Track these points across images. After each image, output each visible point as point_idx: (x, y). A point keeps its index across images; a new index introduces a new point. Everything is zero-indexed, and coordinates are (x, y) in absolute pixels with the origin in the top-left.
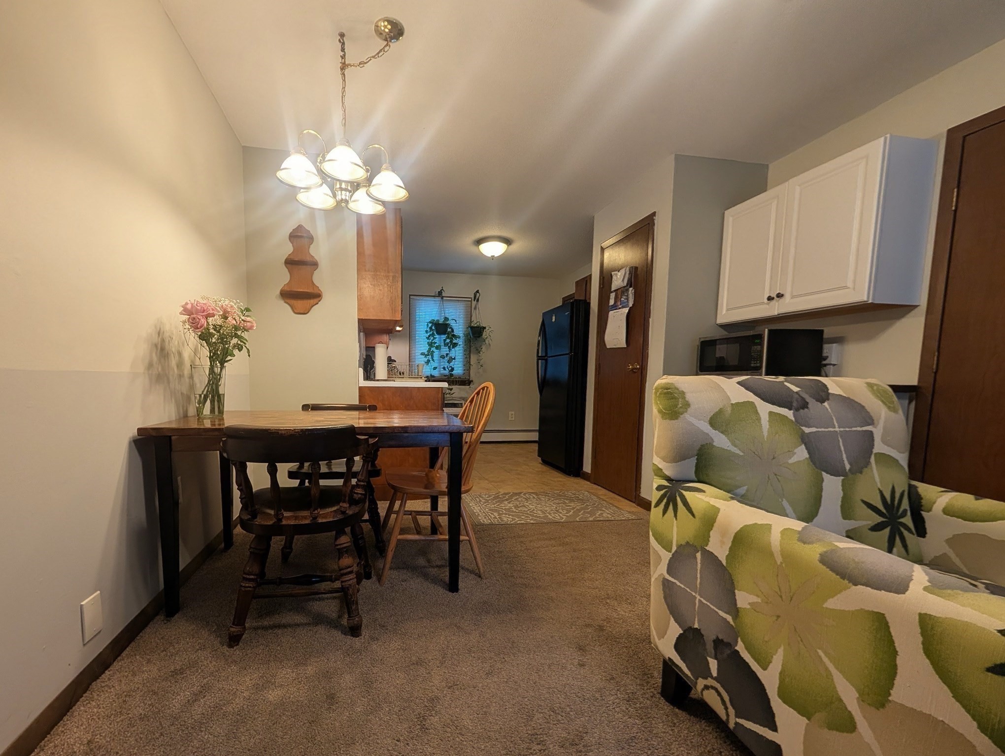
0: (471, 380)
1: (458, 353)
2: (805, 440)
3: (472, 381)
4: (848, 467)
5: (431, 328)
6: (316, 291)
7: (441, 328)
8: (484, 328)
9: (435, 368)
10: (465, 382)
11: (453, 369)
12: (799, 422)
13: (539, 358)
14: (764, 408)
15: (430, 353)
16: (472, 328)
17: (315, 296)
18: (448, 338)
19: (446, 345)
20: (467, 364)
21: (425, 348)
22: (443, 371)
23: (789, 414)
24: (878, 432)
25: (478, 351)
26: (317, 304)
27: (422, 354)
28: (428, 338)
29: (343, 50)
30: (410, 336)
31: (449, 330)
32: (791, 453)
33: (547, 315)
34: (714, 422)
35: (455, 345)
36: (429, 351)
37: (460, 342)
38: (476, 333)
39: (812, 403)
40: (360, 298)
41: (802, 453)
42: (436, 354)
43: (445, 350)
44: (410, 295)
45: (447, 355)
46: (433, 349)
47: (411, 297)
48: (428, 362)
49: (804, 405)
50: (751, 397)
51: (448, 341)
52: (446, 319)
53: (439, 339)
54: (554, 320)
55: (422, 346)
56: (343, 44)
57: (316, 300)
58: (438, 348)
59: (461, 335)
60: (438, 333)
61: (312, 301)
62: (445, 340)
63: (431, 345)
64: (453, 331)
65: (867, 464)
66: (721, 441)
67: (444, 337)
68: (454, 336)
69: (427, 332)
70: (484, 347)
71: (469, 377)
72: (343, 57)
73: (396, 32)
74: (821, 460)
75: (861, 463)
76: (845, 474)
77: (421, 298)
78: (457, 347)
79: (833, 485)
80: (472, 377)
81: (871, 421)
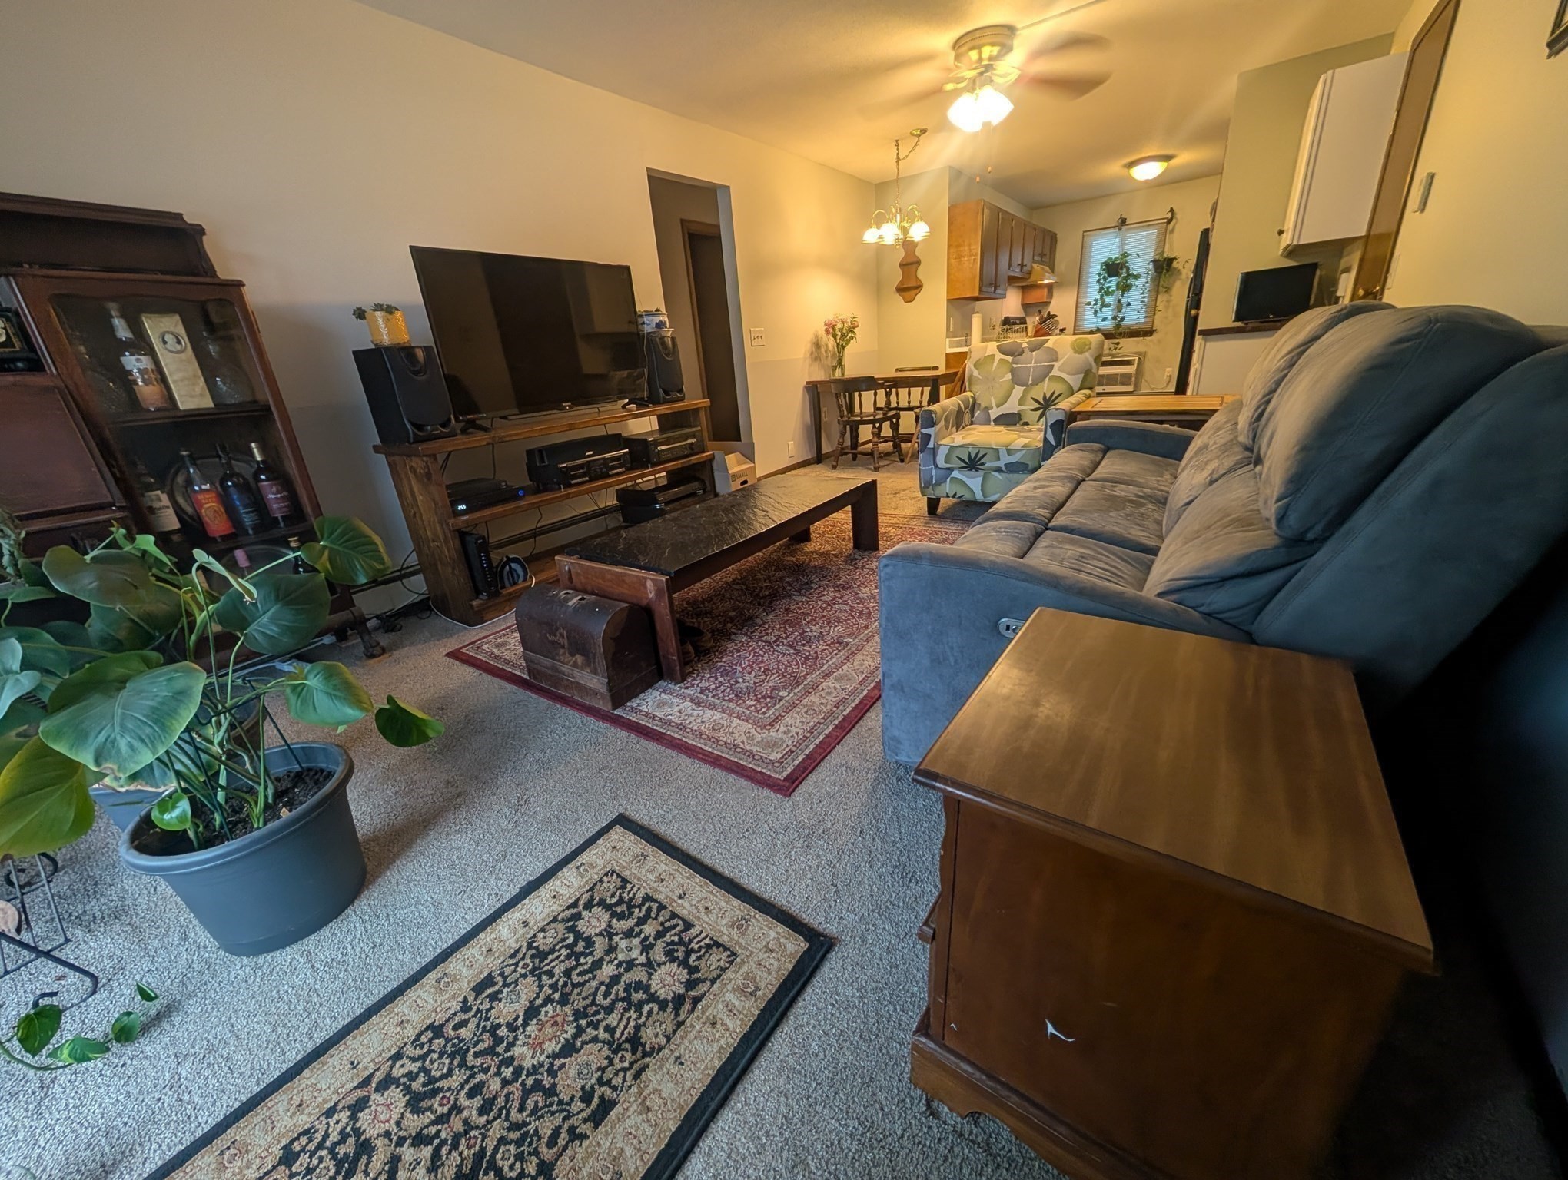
0: (1152, 329)
1: (1136, 295)
2: (1013, 371)
3: (1156, 330)
4: (1030, 382)
5: (1104, 270)
6: (920, 284)
7: (1113, 268)
8: (1174, 259)
9: (1104, 319)
10: (1146, 332)
11: (1123, 319)
12: (1014, 362)
14: (999, 356)
16: (1160, 261)
17: (919, 287)
18: (1123, 278)
19: (1120, 288)
20: (1152, 310)
21: (1095, 295)
22: (1113, 322)
23: (1009, 358)
24: (1057, 365)
25: (1168, 290)
26: (920, 292)
28: (1100, 282)
29: (898, 147)
31: (1125, 269)
32: (1003, 377)
34: (975, 366)
35: (1130, 287)
37: (1141, 281)
39: (1027, 353)
40: (949, 284)
41: (1009, 376)
47: (1085, 233)
48: (1096, 313)
49: (1021, 353)
56: (898, 143)
58: (1109, 293)
59: (1142, 272)
60: (1112, 275)
61: (916, 292)
62: (1119, 283)
64: (1129, 269)
65: (1043, 380)
66: (976, 373)
67: (1118, 279)
68: (1130, 275)
69: (1099, 274)
71: (1154, 325)
72: (898, 151)
73: (924, 131)
74: (1017, 380)
75: (1038, 381)
76: (1027, 385)
77: (1097, 232)
78: (1133, 289)
79: (1018, 391)
80: (1157, 325)
81: (1056, 360)
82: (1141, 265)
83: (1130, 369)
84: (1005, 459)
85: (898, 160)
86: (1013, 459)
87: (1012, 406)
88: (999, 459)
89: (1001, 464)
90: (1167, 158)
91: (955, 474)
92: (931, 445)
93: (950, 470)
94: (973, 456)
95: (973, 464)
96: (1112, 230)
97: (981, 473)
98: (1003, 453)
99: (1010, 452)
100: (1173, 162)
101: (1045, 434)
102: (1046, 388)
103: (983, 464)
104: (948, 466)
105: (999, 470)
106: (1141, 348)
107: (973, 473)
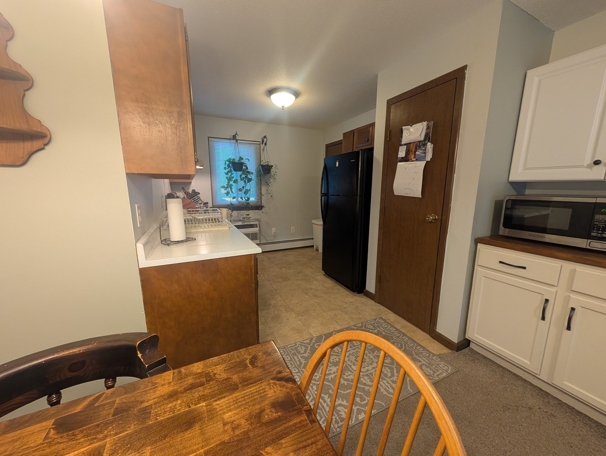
0: (262, 205)
1: (252, 186)
3: (264, 206)
5: (228, 166)
7: (237, 165)
8: (272, 166)
9: (234, 198)
10: (258, 207)
11: (248, 199)
13: (322, 195)
15: (229, 186)
16: (262, 166)
18: (243, 173)
19: (242, 179)
20: (260, 194)
21: (225, 183)
22: (240, 199)
25: (267, 184)
26: (43, 149)
27: (223, 187)
28: (227, 174)
30: (211, 172)
31: (244, 167)
35: (250, 180)
36: (228, 185)
37: (253, 177)
38: (265, 170)
40: (127, 142)
42: (234, 186)
43: (241, 184)
44: (209, 137)
45: (243, 187)
46: (232, 183)
47: (210, 139)
48: (228, 193)
51: (244, 176)
52: (241, 158)
53: (236, 175)
54: (337, 165)
55: (221, 178)
57: (37, 144)
58: (236, 181)
59: (254, 172)
60: (236, 170)
61: (29, 146)
62: (241, 176)
63: (229, 179)
64: (247, 168)
67: (240, 173)
68: (248, 172)
69: (225, 168)
70: (272, 181)
71: (261, 203)
77: (219, 140)
78: (251, 182)
80: (264, 203)
82: (252, 166)
83: (255, 230)
96: (228, 141)
106: (257, 217)
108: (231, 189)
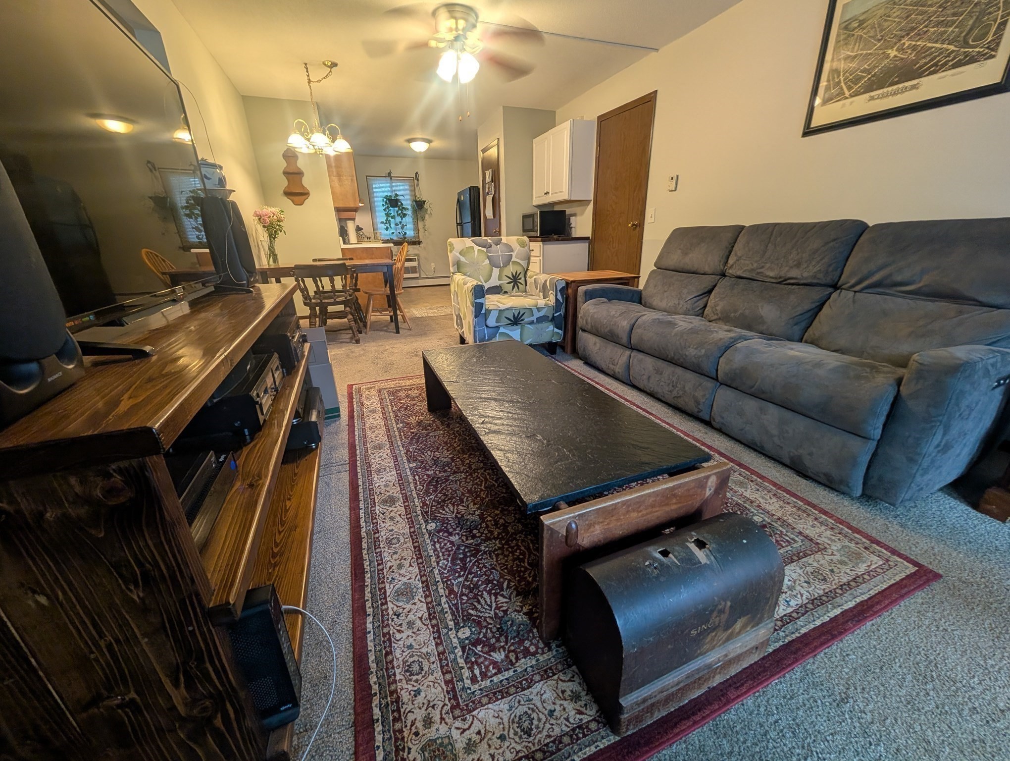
0: (420, 240)
1: (408, 220)
2: (489, 257)
3: (422, 241)
4: (502, 265)
5: (386, 202)
6: (306, 192)
7: (393, 202)
8: (425, 201)
9: (393, 233)
10: (416, 243)
11: (405, 233)
12: (487, 252)
13: (458, 224)
14: (476, 248)
15: (388, 221)
16: (416, 201)
17: (305, 194)
18: (399, 209)
19: (399, 215)
20: (416, 228)
21: (384, 218)
22: (399, 235)
23: (484, 249)
24: (514, 254)
25: (423, 219)
26: (307, 199)
27: (382, 223)
28: (385, 210)
29: (307, 72)
30: (371, 209)
31: (399, 203)
32: (484, 262)
33: (460, 194)
34: (460, 253)
35: (405, 215)
36: (386, 220)
37: (409, 212)
38: (419, 205)
39: (493, 245)
40: (333, 193)
41: (487, 261)
42: (393, 222)
43: (398, 219)
44: (367, 176)
45: (400, 222)
46: (390, 218)
48: (387, 229)
49: (491, 246)
50: (473, 245)
51: (400, 212)
52: (396, 195)
53: (393, 211)
54: (463, 199)
55: (381, 216)
56: (307, 68)
57: (306, 196)
58: (393, 217)
59: (409, 207)
60: (392, 206)
61: (304, 197)
62: (397, 212)
63: (387, 215)
64: (402, 204)
65: (509, 264)
66: (463, 259)
67: (397, 209)
68: (403, 208)
69: (383, 205)
70: (427, 216)
71: (419, 238)
72: (308, 76)
73: (334, 65)
74: (493, 264)
75: (506, 264)
76: (500, 267)
77: (376, 178)
78: (407, 217)
79: (496, 271)
80: (421, 238)
81: (512, 251)
82: (407, 202)
83: (414, 264)
84: (537, 315)
85: (309, 81)
86: (542, 314)
87: (494, 282)
88: (533, 315)
89: (534, 318)
90: (429, 141)
91: (502, 330)
92: (483, 311)
93: (498, 327)
94: (516, 315)
95: (516, 321)
96: (384, 179)
97: (519, 326)
98: (535, 311)
99: (539, 309)
100: (433, 144)
101: (556, 295)
102: (511, 270)
103: (523, 320)
104: (498, 324)
105: (532, 323)
106: (416, 252)
107: (515, 327)
108: (390, 225)
